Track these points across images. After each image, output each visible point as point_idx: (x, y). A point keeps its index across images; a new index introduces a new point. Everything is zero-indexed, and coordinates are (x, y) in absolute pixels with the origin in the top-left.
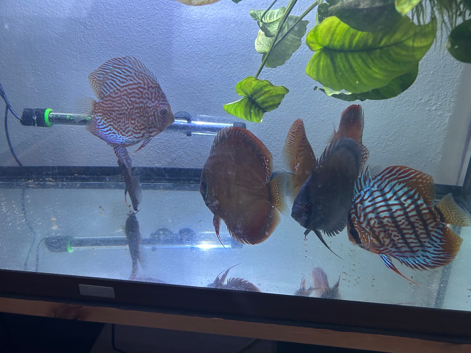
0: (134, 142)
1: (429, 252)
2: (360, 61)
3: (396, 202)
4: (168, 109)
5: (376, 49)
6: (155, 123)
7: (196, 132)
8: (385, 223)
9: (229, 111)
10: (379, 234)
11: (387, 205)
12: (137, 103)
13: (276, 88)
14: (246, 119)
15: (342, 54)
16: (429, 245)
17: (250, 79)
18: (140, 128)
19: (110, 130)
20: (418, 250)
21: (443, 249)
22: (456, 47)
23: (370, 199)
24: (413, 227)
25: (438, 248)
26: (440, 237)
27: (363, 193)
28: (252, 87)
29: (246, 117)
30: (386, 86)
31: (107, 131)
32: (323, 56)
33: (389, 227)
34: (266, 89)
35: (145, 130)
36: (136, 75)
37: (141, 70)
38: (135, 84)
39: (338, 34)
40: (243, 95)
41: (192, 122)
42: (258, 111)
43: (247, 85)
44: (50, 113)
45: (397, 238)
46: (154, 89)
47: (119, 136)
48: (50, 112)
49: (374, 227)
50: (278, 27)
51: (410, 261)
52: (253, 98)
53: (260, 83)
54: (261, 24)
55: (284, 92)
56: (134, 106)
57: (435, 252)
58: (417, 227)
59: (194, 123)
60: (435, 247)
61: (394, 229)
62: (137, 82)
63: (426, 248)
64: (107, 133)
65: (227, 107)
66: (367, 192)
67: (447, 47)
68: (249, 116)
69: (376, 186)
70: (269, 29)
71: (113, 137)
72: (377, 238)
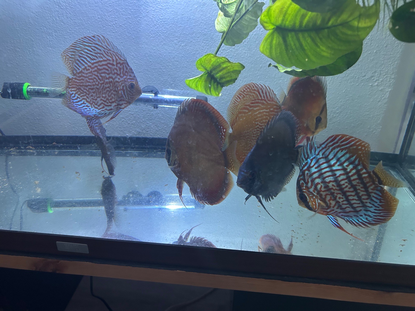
0: (106, 114)
1: (371, 211)
2: (309, 40)
3: (340, 168)
4: (135, 83)
5: (323, 29)
6: (124, 96)
7: (162, 105)
8: (330, 187)
9: (191, 85)
10: (326, 197)
11: (332, 171)
12: (107, 79)
13: (233, 65)
14: (206, 93)
15: (293, 33)
16: (370, 205)
17: (209, 56)
18: (110, 101)
19: (84, 103)
20: (361, 210)
21: (382, 209)
22: (397, 27)
23: (316, 166)
24: (355, 190)
25: (378, 207)
26: (379, 198)
27: (309, 160)
28: (212, 63)
29: (206, 91)
30: (332, 64)
31: (82, 104)
32: (276, 35)
33: (334, 190)
34: (224, 66)
35: (116, 103)
36: (105, 53)
37: (110, 48)
38: (104, 61)
39: (290, 14)
40: (203, 70)
41: (159, 95)
42: (217, 85)
43: (206, 62)
44: (27, 87)
45: (342, 200)
46: (122, 65)
47: (92, 109)
48: (29, 86)
49: (321, 191)
50: (236, 8)
51: (354, 220)
52: (212, 74)
53: (218, 60)
54: (220, 5)
55: (240, 69)
56: (104, 81)
57: (376, 211)
58: (359, 189)
59: (160, 96)
60: (376, 206)
61: (339, 192)
62: (106, 59)
63: (368, 208)
64: (81, 106)
65: (188, 82)
66: (314, 160)
67: (389, 27)
68: (209, 90)
69: (321, 154)
70: (227, 9)
71: (87, 110)
72: (324, 200)
